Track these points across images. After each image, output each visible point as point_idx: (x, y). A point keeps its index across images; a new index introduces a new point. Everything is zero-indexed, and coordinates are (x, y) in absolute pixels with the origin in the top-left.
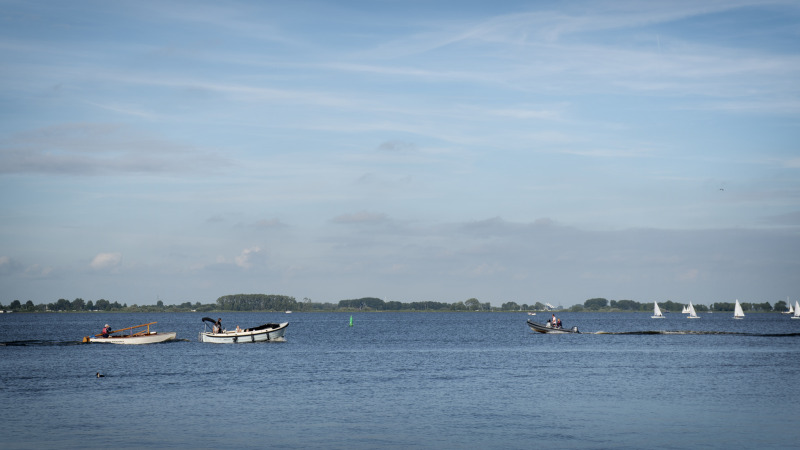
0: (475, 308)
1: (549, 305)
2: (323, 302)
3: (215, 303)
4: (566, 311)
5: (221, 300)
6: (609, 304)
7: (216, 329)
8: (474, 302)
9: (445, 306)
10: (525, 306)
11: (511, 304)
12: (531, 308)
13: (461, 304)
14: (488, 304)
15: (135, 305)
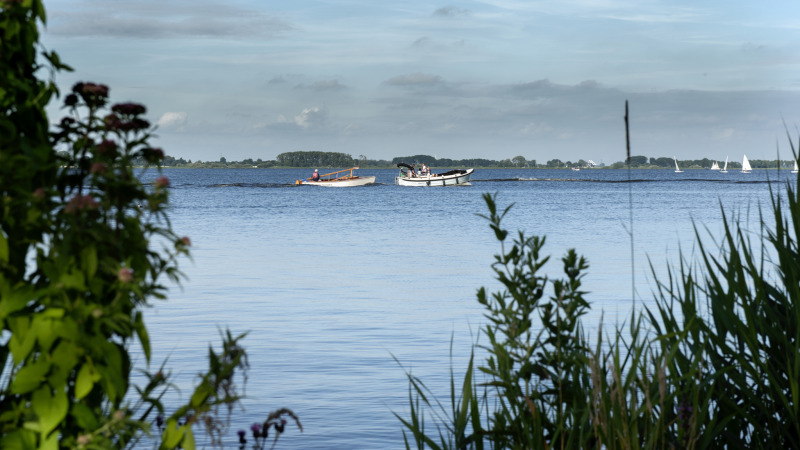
0: (522, 165)
1: (591, 162)
2: (377, 159)
3: (275, 159)
4: (607, 168)
5: (281, 157)
6: (648, 162)
7: (411, 174)
8: (521, 159)
9: (493, 163)
10: (569, 163)
11: (555, 161)
12: (575, 165)
13: (508, 161)
14: (534, 161)
15: (199, 162)
